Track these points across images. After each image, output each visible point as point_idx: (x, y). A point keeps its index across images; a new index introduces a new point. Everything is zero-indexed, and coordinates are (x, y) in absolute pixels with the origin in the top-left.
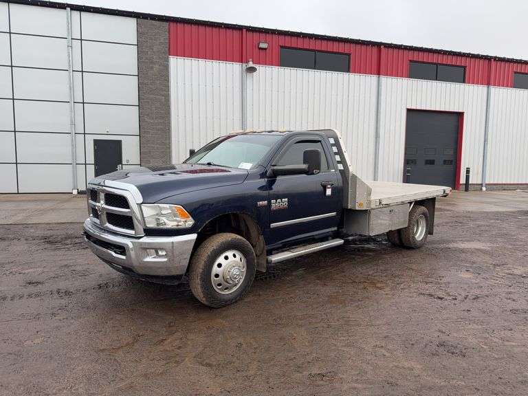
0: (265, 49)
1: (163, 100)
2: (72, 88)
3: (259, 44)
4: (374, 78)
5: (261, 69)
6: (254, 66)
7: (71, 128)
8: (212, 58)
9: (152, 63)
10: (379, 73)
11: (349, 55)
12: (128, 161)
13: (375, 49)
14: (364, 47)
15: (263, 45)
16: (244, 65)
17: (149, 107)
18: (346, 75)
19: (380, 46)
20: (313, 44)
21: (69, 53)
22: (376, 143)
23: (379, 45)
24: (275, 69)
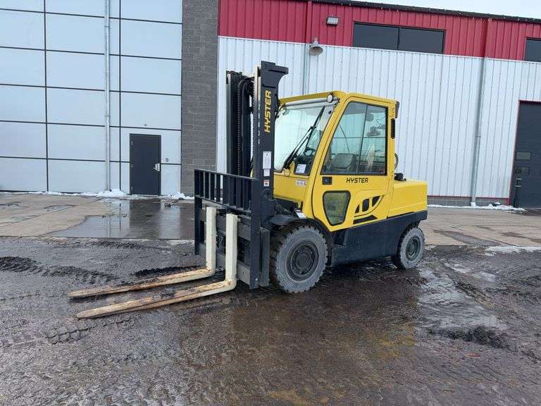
0: (335, 25)
1: (210, 89)
2: (108, 75)
3: (327, 20)
4: (477, 61)
5: (328, 50)
6: (320, 46)
7: (106, 121)
8: (269, 38)
9: (197, 44)
10: (483, 55)
11: (444, 32)
12: (167, 160)
13: (480, 23)
14: (464, 21)
15: (332, 21)
16: (308, 45)
17: (193, 96)
18: (438, 57)
19: (487, 19)
20: (396, 19)
21: (106, 34)
22: (476, 143)
23: (484, 18)
24: (347, 50)
